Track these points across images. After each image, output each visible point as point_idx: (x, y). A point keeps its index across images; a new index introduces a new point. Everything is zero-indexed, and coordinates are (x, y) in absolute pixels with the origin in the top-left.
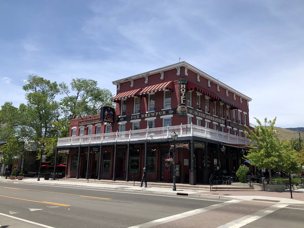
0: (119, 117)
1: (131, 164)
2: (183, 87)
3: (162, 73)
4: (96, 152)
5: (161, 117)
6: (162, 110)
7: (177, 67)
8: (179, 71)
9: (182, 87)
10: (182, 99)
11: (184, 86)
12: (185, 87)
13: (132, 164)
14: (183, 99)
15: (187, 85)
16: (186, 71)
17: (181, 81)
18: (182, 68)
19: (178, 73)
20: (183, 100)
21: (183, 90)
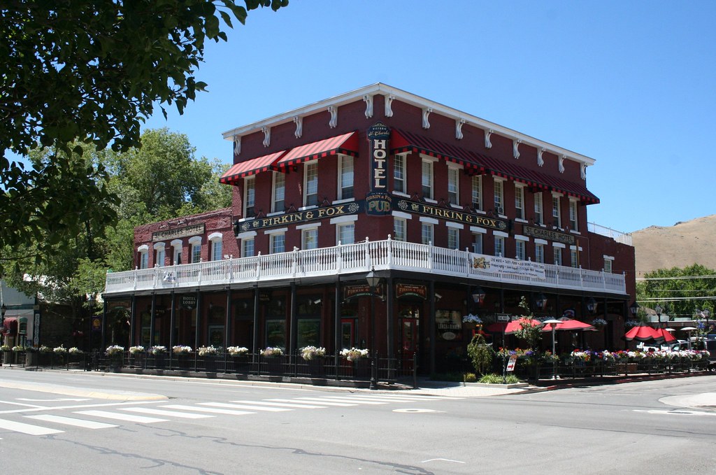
0: (240, 220)
1: (268, 335)
2: (380, 146)
3: (333, 112)
4: (189, 307)
5: (333, 221)
6: (334, 203)
7: (366, 97)
8: (370, 105)
9: (376, 147)
10: (377, 176)
11: (383, 142)
12: (383, 147)
13: (270, 336)
14: (380, 175)
15: (389, 139)
16: (388, 105)
17: (375, 131)
18: (379, 99)
19: (369, 112)
20: (381, 180)
21: (380, 154)
